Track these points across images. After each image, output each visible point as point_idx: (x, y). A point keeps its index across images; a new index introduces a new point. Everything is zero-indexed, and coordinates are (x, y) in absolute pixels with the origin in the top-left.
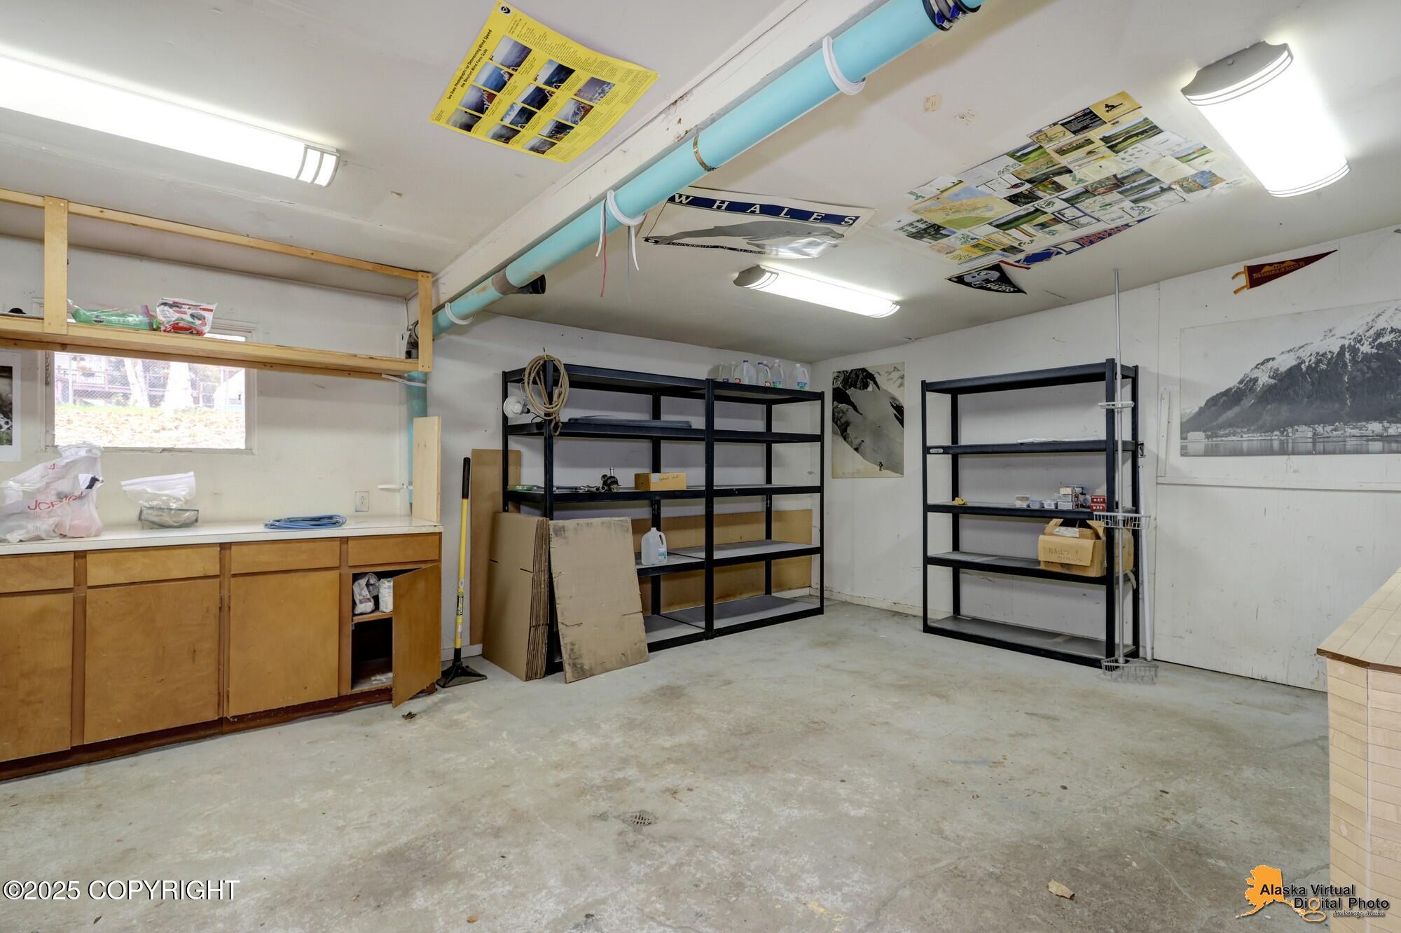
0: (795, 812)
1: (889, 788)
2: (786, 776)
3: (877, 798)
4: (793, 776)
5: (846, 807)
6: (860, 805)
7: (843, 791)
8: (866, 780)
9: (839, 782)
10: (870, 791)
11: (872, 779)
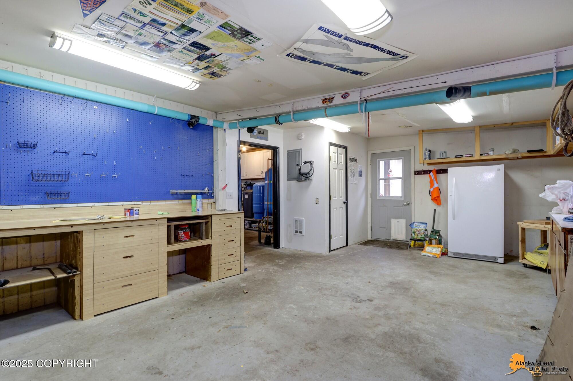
0: (311, 304)
1: (278, 313)
2: (318, 316)
3: (284, 310)
4: (316, 316)
5: (295, 307)
6: (290, 308)
7: (296, 312)
8: (287, 316)
9: (297, 315)
10: (286, 312)
11: (284, 317)
